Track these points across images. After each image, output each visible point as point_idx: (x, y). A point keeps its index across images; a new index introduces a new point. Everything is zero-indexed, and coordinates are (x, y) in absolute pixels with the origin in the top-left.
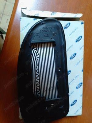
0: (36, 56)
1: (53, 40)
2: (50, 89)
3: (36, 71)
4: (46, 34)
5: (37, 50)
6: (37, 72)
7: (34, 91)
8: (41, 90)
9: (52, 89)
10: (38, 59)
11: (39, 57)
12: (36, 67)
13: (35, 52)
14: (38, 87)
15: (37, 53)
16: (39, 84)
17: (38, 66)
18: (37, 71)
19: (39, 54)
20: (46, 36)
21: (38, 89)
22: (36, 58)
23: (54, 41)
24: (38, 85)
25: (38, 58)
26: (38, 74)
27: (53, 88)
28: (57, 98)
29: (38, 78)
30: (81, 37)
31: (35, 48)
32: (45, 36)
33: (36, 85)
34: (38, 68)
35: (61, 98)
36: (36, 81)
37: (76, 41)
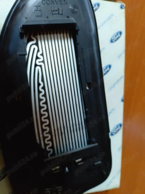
0: (37, 58)
1: (72, 20)
2: (72, 129)
3: (39, 92)
4: (56, 9)
5: (37, 44)
6: (41, 95)
7: (37, 138)
8: (53, 134)
9: (75, 128)
10: (41, 66)
11: (43, 62)
12: (39, 84)
13: (34, 49)
14: (46, 126)
15: (38, 51)
16: (47, 120)
17: (43, 80)
18: (41, 92)
19: (42, 55)
20: (57, 12)
21: (47, 131)
22: (38, 63)
23: (75, 22)
24: (46, 122)
25: (42, 64)
26: (44, 98)
27: (78, 126)
28: (87, 146)
29: (43, 107)
30: (121, 33)
31: (33, 40)
32: (53, 13)
33: (42, 123)
34: (42, 85)
35: (97, 144)
36: (41, 115)
37: (112, 41)
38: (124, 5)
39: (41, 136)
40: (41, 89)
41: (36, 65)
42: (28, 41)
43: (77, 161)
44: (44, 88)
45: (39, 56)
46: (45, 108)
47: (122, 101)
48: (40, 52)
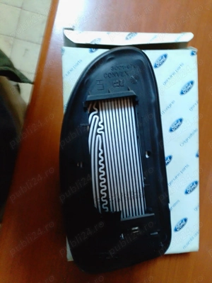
0: (98, 127)
1: (132, 92)
2: (129, 196)
4: (117, 81)
5: (98, 114)
6: (100, 161)
7: (95, 202)
8: (110, 200)
10: (101, 134)
11: (104, 130)
12: (99, 152)
13: (96, 118)
14: (103, 192)
15: (100, 120)
16: (105, 186)
17: (103, 148)
18: (100, 159)
19: (103, 124)
20: (118, 84)
21: (105, 197)
22: (98, 132)
23: (135, 94)
24: (104, 188)
25: (102, 132)
26: (103, 165)
27: (135, 194)
28: (144, 215)
29: (102, 173)
30: (192, 83)
31: (95, 111)
32: (115, 85)
33: (100, 188)
34: (101, 153)
35: (153, 214)
36: (100, 181)
37: (182, 93)
38: (196, 50)
39: (99, 201)
40: (100, 156)
41: (97, 134)
42: (91, 112)
43: (133, 229)
44: (103, 155)
45: (100, 125)
46: (104, 175)
47: (197, 156)
48: (101, 122)
